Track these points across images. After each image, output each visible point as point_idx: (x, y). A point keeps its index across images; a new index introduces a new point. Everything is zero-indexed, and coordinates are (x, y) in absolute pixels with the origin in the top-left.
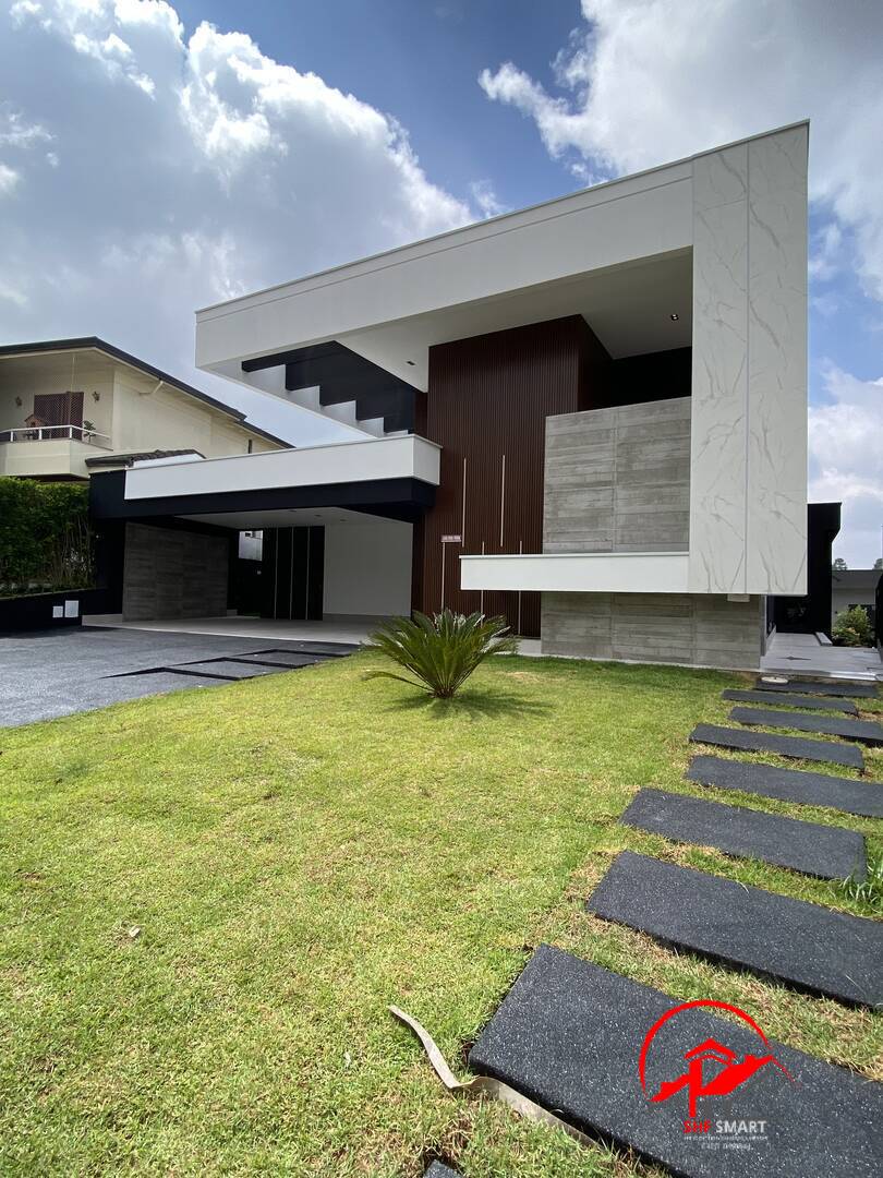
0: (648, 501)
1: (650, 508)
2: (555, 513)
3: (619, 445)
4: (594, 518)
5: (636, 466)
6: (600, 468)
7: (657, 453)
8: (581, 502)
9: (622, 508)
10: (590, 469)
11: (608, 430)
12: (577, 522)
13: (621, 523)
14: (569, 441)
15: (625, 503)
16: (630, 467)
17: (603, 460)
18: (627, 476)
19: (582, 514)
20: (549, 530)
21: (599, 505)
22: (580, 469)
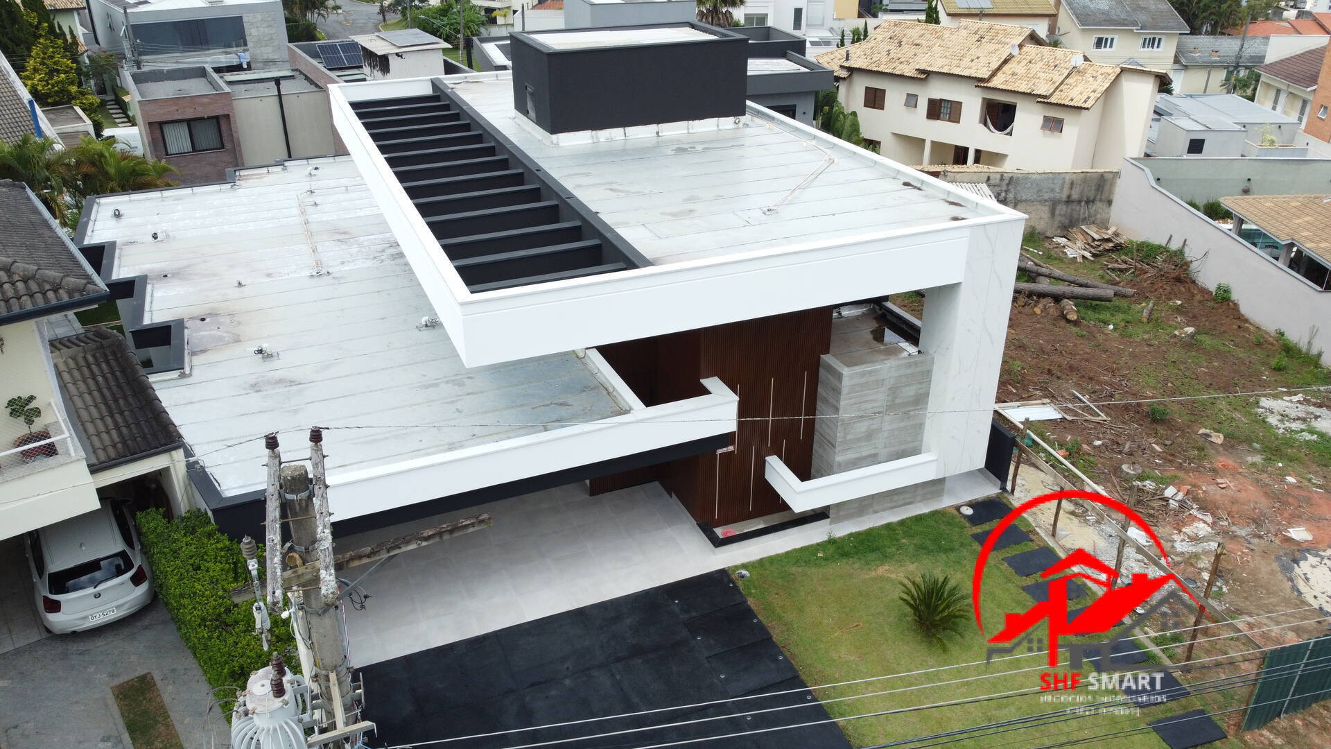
0: (903, 420)
1: (902, 424)
2: (845, 437)
3: (890, 389)
4: (869, 436)
5: (898, 401)
6: (875, 404)
7: (910, 392)
8: (862, 428)
9: (887, 427)
10: (870, 406)
11: (883, 380)
12: (858, 440)
13: (886, 434)
14: (857, 389)
15: (888, 424)
16: (893, 401)
17: (879, 398)
18: (892, 407)
19: (862, 435)
20: (840, 448)
21: (872, 427)
22: (864, 406)
